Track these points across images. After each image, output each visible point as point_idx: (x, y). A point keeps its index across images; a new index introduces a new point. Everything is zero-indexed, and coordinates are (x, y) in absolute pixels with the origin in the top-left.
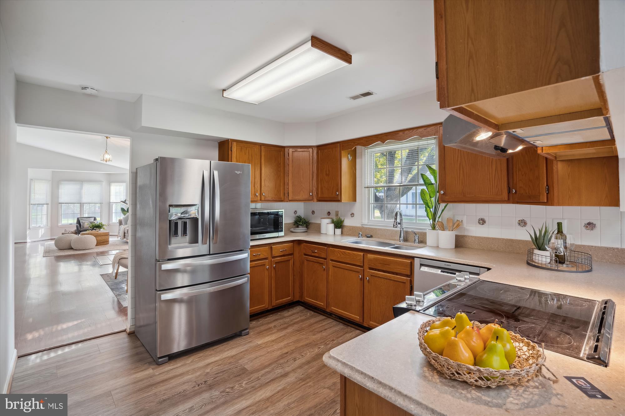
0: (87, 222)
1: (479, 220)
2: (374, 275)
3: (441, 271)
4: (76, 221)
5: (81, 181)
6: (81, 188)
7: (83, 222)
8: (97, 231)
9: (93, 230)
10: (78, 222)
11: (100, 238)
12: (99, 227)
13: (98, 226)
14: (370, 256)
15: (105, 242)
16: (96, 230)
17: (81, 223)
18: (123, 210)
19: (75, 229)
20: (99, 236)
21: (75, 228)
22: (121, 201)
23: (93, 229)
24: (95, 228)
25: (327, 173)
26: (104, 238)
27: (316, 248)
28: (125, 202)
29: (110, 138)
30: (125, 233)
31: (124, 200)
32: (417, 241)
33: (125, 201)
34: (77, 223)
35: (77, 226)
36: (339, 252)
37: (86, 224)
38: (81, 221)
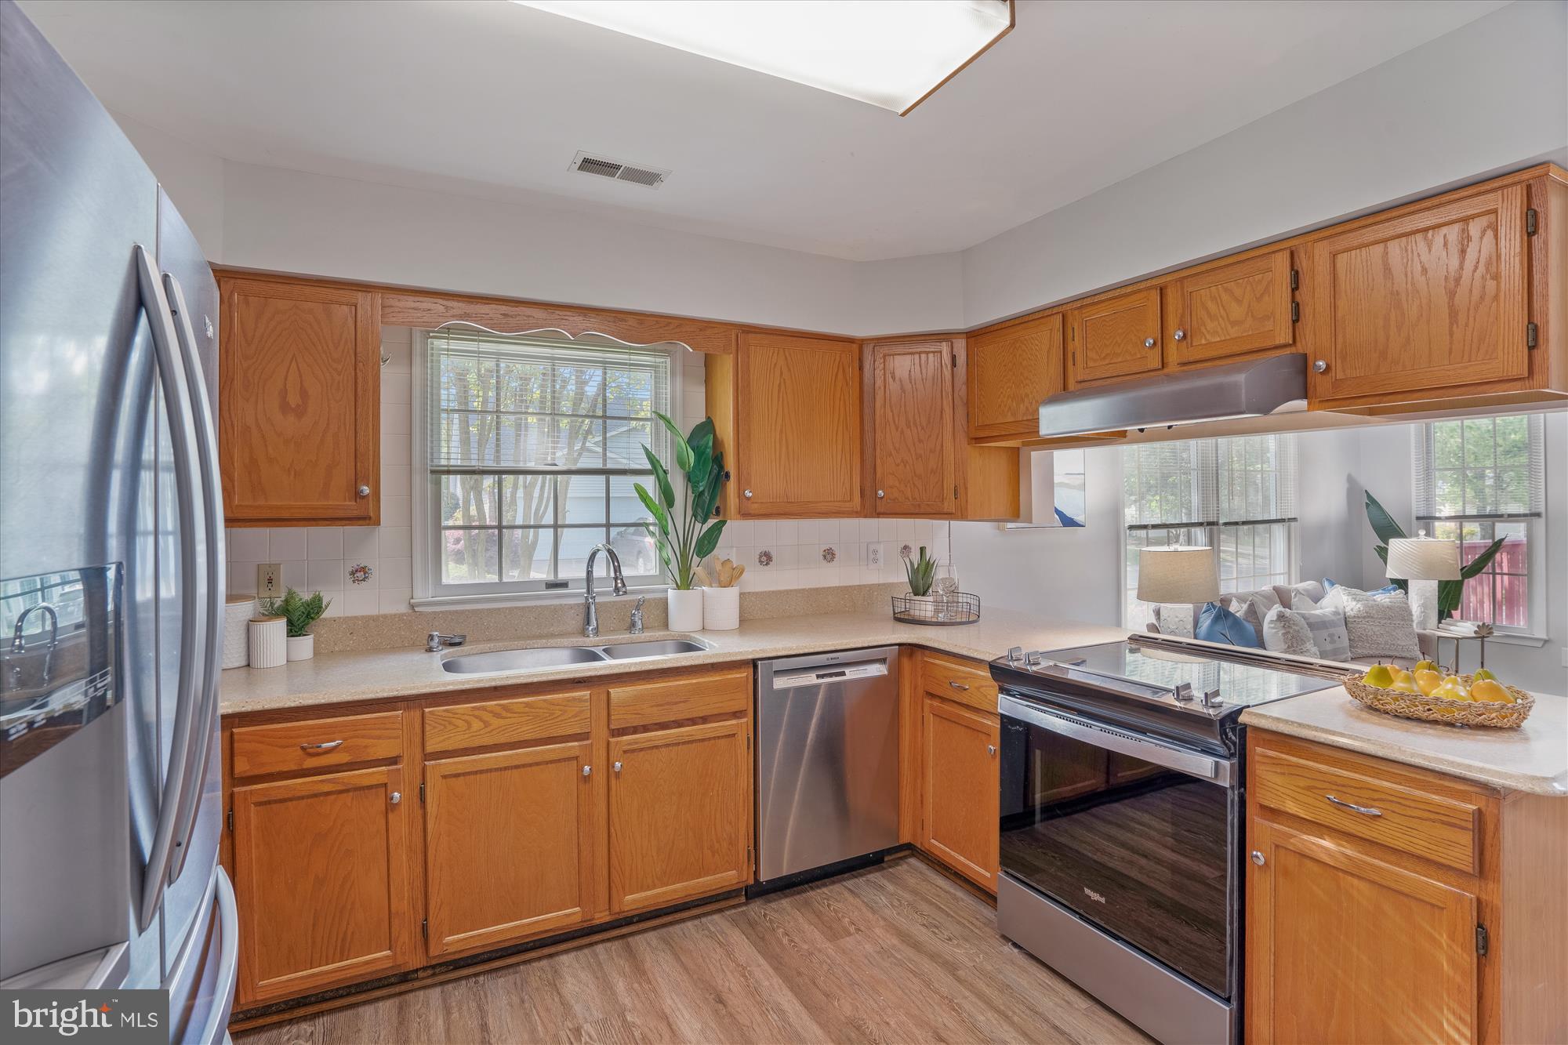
1: (761, 557)
2: (635, 746)
3: (818, 677)
14: (617, 693)
25: (293, 400)
27: (329, 733)
32: (640, 627)
36: (477, 713)
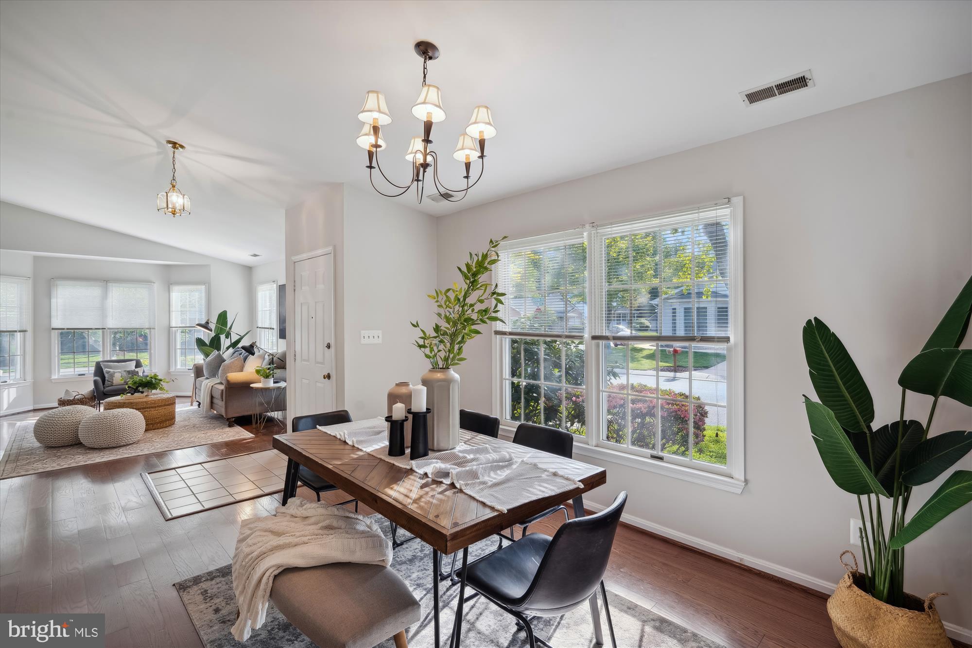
0: (119, 372)
4: (92, 369)
5: (105, 281)
6: (105, 297)
7: (110, 372)
8: (145, 394)
9: (135, 392)
10: (99, 371)
11: (154, 412)
12: (150, 384)
13: (149, 382)
15: (166, 420)
16: (142, 392)
17: (106, 375)
18: (200, 342)
19: (92, 389)
20: (152, 407)
21: (91, 387)
22: (196, 325)
23: (136, 390)
24: (140, 389)
26: (162, 411)
28: (206, 326)
29: (182, 147)
30: (212, 397)
31: (203, 322)
33: (207, 323)
34: (96, 374)
35: (95, 382)
37: (118, 377)
38: (105, 370)
